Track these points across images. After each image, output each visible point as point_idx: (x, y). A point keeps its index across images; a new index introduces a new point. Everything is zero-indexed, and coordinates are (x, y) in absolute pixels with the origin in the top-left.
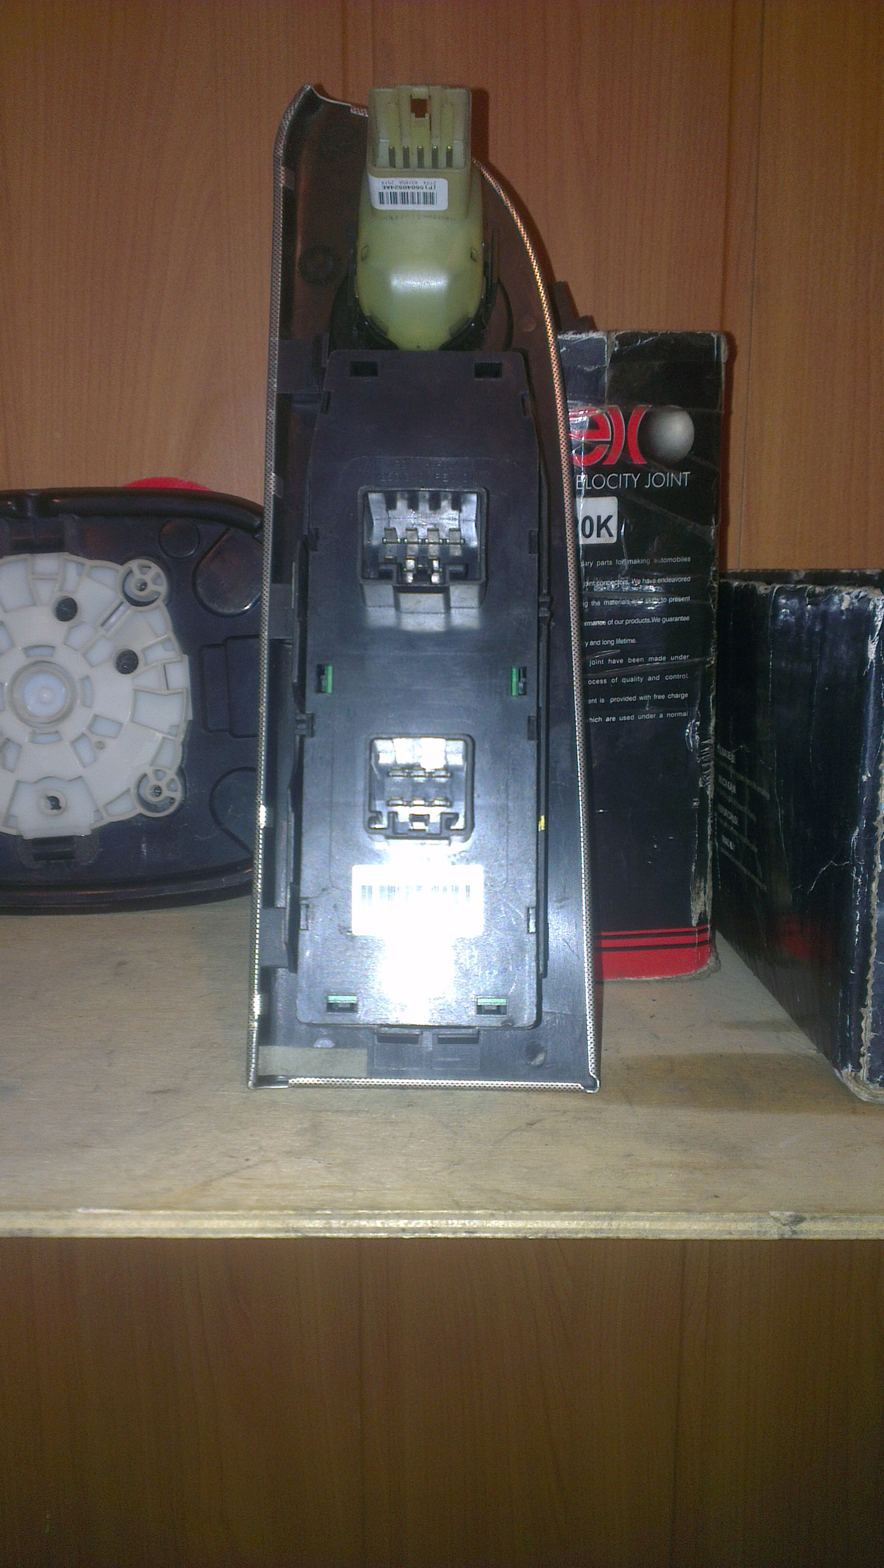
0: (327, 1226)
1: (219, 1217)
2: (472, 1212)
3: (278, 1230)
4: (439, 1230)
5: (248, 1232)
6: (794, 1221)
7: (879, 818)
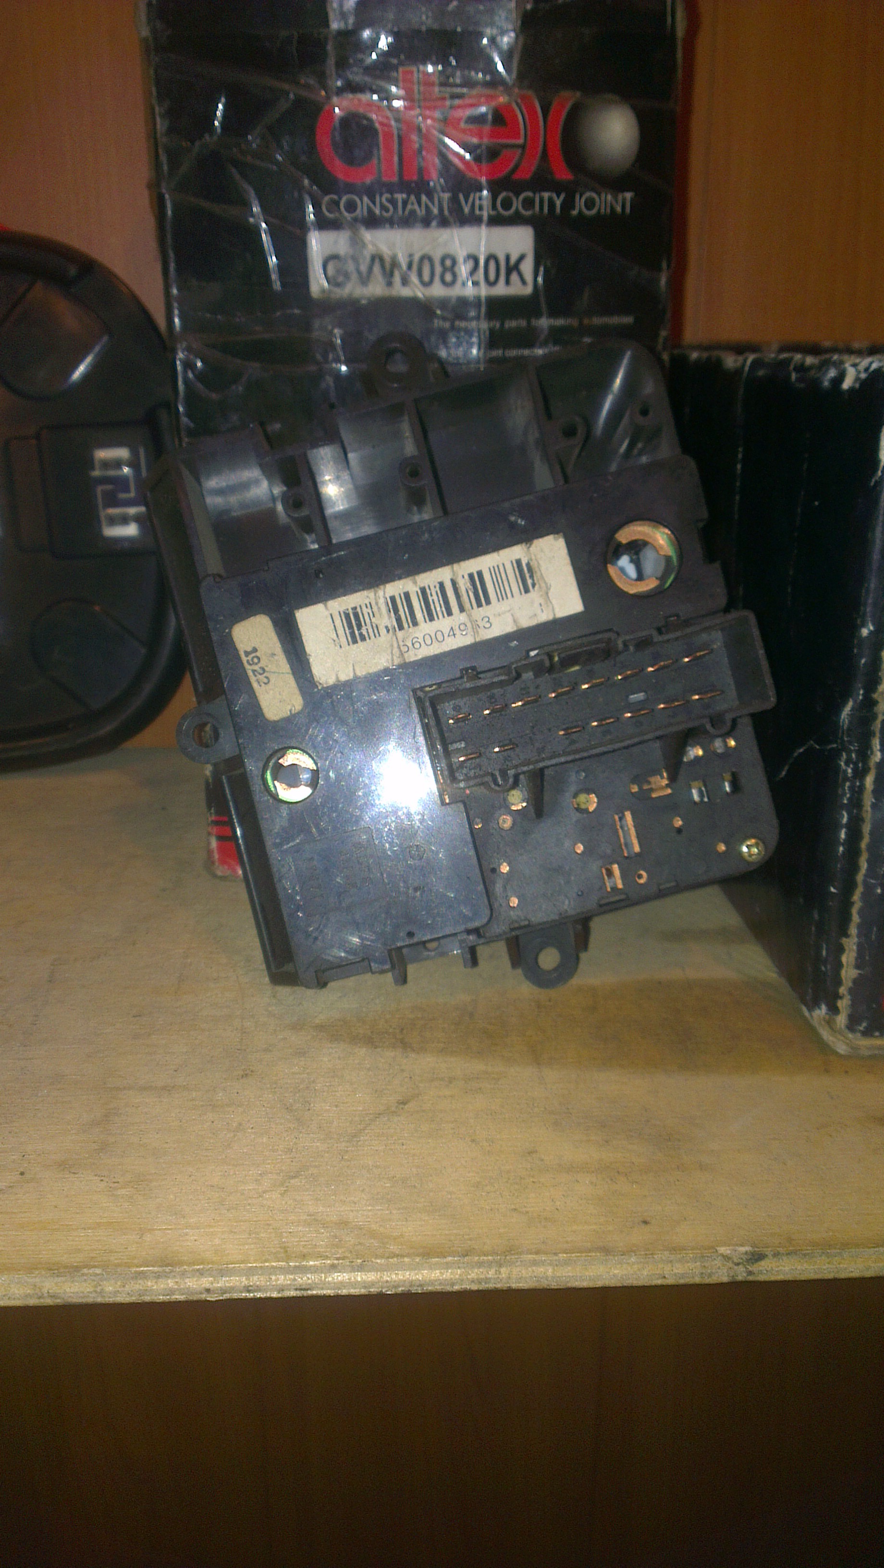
6: (751, 1259)
7: (882, 688)
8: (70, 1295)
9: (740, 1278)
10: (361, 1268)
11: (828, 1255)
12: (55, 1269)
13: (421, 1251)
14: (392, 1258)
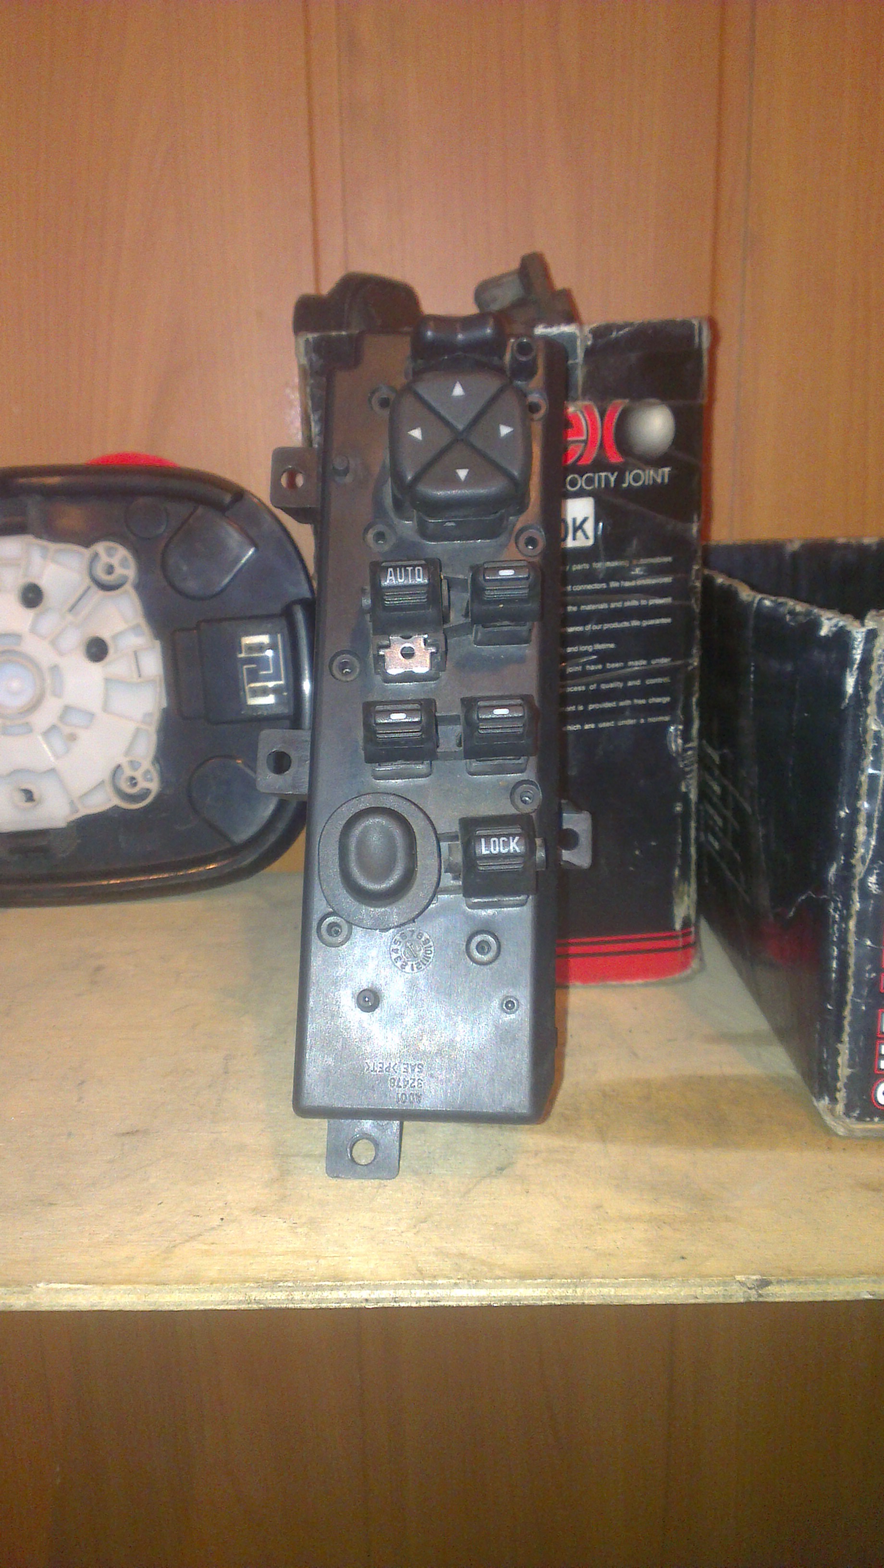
1: (181, 1291)
2: (435, 1281)
5: (211, 1304)
6: (760, 1285)
7: (858, 856)
8: (271, 1301)
9: (753, 1299)
10: (475, 1286)
11: (818, 1283)
12: (261, 1283)
13: (519, 1274)
14: (498, 1279)
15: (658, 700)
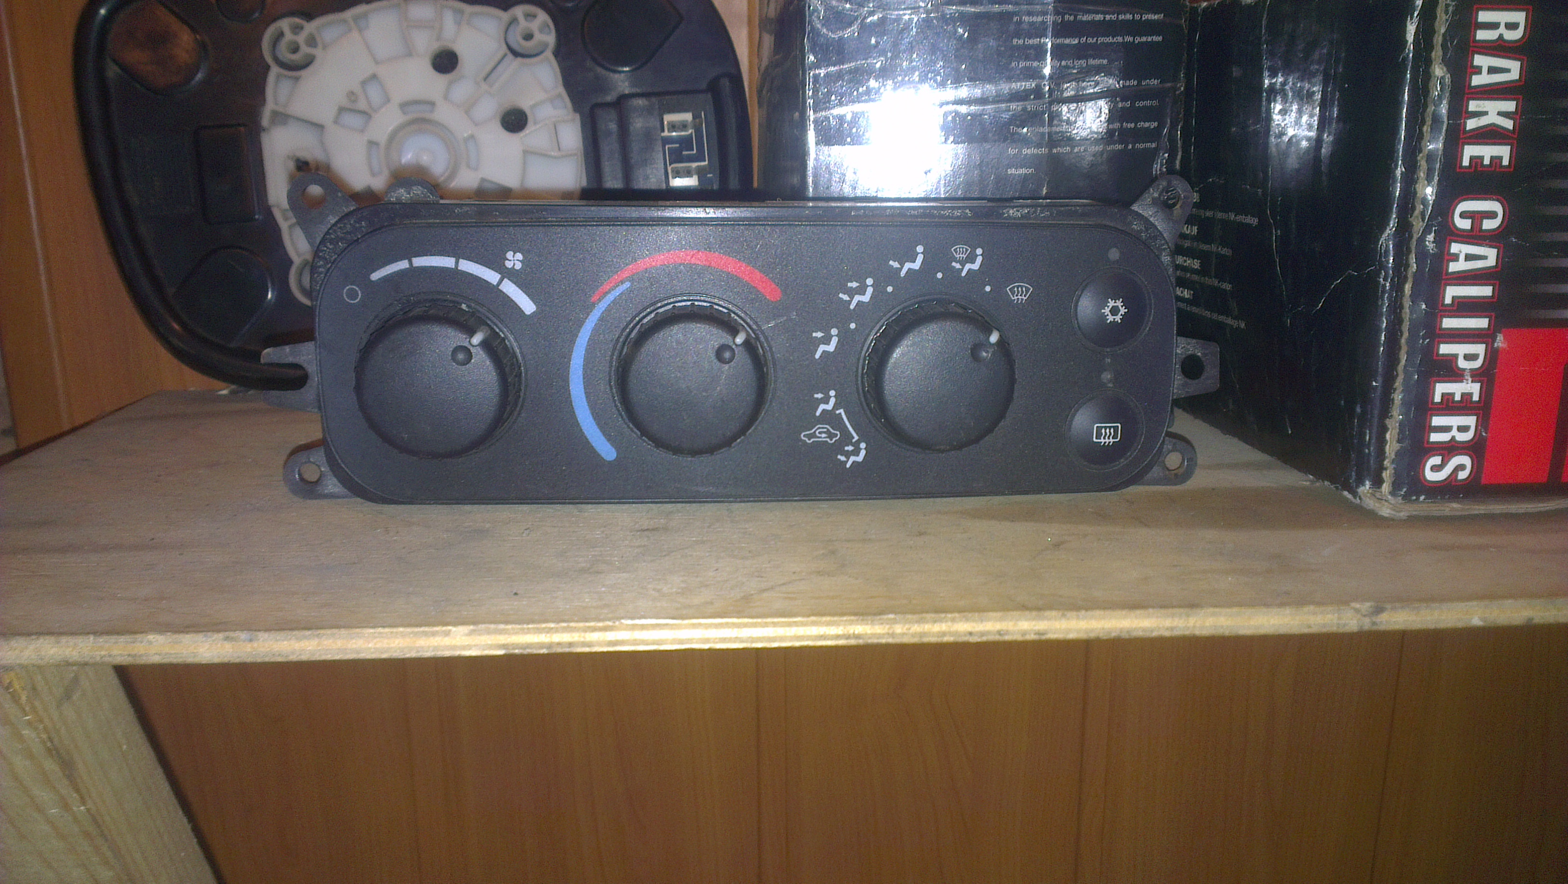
0: (891, 632)
1: (775, 625)
2: (1042, 613)
3: (838, 637)
4: (1007, 632)
5: (808, 640)
6: (1374, 614)
7: (1417, 212)
9: (1367, 628)
10: (1084, 617)
11: (1431, 608)
15: (1147, 125)
